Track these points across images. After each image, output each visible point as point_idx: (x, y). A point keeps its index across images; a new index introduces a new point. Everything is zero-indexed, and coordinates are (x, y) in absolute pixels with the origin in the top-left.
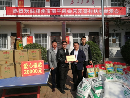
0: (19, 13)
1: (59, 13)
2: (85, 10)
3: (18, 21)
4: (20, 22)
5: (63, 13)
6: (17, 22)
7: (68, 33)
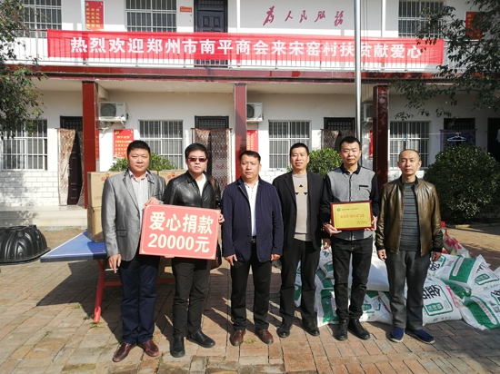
0: (92, 51)
1: (225, 53)
2: (314, 46)
3: (88, 79)
4: (93, 82)
5: (238, 53)
6: (83, 82)
7: (255, 120)
